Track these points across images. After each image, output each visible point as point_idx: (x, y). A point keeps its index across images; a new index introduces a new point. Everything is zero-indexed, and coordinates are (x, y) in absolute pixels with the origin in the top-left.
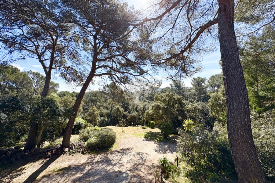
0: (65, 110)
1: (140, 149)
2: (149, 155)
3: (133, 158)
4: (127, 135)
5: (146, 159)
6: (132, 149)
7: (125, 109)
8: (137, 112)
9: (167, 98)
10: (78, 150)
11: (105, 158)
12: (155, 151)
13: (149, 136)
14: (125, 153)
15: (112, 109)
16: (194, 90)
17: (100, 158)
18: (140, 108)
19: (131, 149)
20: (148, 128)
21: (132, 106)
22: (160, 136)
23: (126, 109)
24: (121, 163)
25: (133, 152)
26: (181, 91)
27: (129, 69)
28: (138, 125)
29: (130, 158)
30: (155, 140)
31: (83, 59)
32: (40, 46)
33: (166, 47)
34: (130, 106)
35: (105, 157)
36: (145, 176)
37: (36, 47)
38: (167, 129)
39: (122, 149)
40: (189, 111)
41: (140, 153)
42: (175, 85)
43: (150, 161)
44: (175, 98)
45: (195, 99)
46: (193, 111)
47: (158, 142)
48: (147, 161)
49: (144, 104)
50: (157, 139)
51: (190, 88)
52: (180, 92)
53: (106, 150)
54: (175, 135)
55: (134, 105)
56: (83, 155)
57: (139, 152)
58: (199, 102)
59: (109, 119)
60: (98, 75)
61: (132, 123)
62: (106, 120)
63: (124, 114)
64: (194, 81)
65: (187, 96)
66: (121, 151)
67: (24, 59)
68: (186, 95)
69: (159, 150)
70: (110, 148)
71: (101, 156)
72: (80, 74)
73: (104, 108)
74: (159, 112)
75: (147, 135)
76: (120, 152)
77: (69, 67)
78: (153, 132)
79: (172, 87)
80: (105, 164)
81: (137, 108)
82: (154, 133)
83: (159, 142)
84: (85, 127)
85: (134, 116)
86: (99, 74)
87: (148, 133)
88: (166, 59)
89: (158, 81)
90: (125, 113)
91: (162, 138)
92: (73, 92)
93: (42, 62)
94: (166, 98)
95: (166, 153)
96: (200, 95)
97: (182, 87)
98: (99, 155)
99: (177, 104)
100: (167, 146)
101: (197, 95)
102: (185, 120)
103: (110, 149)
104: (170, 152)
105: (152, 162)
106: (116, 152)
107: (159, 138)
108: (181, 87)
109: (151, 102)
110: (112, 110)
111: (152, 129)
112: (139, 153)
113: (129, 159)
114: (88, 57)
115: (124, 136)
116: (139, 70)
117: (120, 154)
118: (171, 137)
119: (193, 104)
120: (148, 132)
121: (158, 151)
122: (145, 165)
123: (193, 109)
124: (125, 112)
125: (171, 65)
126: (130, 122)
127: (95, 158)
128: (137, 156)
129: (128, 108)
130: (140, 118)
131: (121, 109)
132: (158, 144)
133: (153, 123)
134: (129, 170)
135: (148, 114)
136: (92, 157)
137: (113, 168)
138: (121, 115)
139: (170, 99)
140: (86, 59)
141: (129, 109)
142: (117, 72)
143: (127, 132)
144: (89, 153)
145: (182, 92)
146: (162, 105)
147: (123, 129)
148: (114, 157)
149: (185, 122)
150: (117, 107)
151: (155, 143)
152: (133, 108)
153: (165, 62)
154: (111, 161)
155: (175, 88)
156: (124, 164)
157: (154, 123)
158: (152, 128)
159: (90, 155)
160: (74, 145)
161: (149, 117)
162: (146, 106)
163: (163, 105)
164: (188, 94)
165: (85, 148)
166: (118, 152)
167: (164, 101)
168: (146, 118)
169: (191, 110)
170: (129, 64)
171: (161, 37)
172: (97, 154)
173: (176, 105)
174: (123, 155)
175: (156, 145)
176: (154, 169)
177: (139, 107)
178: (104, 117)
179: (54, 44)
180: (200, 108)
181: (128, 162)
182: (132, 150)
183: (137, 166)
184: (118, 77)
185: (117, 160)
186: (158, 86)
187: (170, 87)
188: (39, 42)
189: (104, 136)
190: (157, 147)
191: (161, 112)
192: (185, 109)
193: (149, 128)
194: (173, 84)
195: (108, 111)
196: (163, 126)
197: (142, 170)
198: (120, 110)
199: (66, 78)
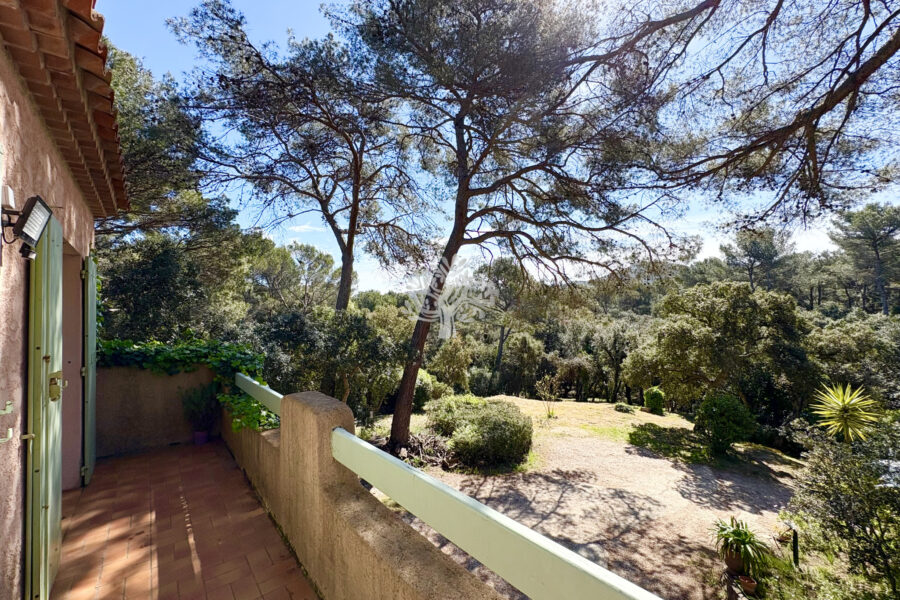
0: (397, 345)
1: (621, 478)
2: (657, 503)
3: (599, 503)
4: (567, 430)
5: (651, 517)
6: (592, 475)
7: (546, 343)
8: (590, 352)
9: (722, 305)
10: (433, 458)
11: (511, 491)
12: (680, 495)
13: (648, 438)
14: (571, 486)
15: (502, 341)
16: (845, 262)
17: (495, 489)
18: (602, 339)
19: (588, 476)
20: (637, 410)
21: (571, 333)
22: (693, 444)
23: (550, 340)
24: (564, 516)
25: (597, 487)
26: (779, 271)
27: (566, 210)
28: (596, 400)
29: (593, 505)
30: (675, 456)
31: (425, 197)
32: (321, 176)
33: (726, 107)
34: (564, 332)
35: (510, 488)
36: (660, 572)
37: (313, 179)
38: (724, 419)
39: (559, 472)
40: (826, 355)
41: (625, 495)
42: (745, 248)
43: (667, 527)
44: (759, 302)
45: (850, 302)
46: (850, 356)
47: (686, 463)
48: (656, 525)
49: (616, 325)
50: (682, 452)
51: (825, 254)
52: (773, 277)
53: (509, 467)
54: (760, 446)
55: (577, 331)
56: (446, 474)
57: (618, 488)
58: (879, 316)
59: (498, 374)
60: (472, 241)
61: (570, 390)
62: (489, 375)
63: (545, 360)
64: (847, 224)
65: (807, 290)
66: (556, 478)
67: (290, 216)
68: (804, 284)
69: (697, 495)
70: (519, 463)
71: (496, 484)
72: (415, 241)
73: (477, 339)
74: (684, 357)
75: (639, 436)
76: (554, 482)
77: (388, 224)
78: (662, 426)
79: (730, 255)
80: (514, 509)
81: (588, 340)
82: (665, 429)
83: (694, 463)
84: (437, 395)
85: (580, 368)
86: (475, 235)
87: (642, 428)
88: (725, 153)
89: (685, 241)
90: (550, 356)
91: (703, 452)
92: (387, 292)
93: (330, 219)
94: (713, 302)
95: (730, 509)
96: (881, 283)
97: (781, 256)
98: (490, 480)
99: (765, 324)
100: (728, 483)
101: (865, 286)
102: (826, 392)
103: (519, 468)
104: (747, 507)
105: (674, 529)
106: (540, 479)
107: (688, 450)
108: (776, 254)
109: (643, 317)
110: (505, 345)
111: (656, 417)
112: (621, 492)
113: (588, 506)
114: (436, 189)
115: (558, 430)
116: (604, 209)
117: (553, 487)
118: (742, 450)
119: (849, 325)
120: (643, 424)
121: (694, 497)
122: (651, 536)
123: (853, 345)
124: (547, 353)
125: (744, 176)
126: (564, 386)
127: (482, 488)
128: (613, 501)
129: (558, 339)
130: (604, 376)
131: (536, 344)
132: (687, 472)
133: (657, 395)
134: (597, 542)
135: (638, 362)
136: (473, 484)
137: (540, 525)
138: (536, 363)
139: (734, 306)
140: (430, 193)
141: (562, 344)
142: (528, 221)
143: (563, 419)
144: (463, 470)
145: (781, 277)
146: (701, 331)
147: (551, 407)
148: (537, 492)
149: (826, 398)
150: (520, 338)
151: (676, 466)
152: (575, 340)
153: (725, 165)
154: (531, 502)
155: (746, 260)
156: (576, 519)
157: (663, 394)
158: (655, 410)
159: (466, 478)
160: (421, 444)
161: (645, 373)
162: (624, 331)
163: (703, 329)
164: (814, 281)
165: (448, 453)
166: (547, 478)
167: (708, 315)
168: (635, 376)
169: (839, 351)
170: (569, 192)
171: (708, 77)
172: (485, 477)
173: (764, 328)
174: (564, 492)
175: (682, 474)
176: (689, 556)
177: (596, 335)
178: (479, 365)
179: (357, 164)
180: (886, 340)
181: (586, 516)
182: (592, 481)
183: (622, 533)
184: (532, 241)
185: (548, 502)
186: (681, 259)
187: (722, 257)
188: (320, 168)
189: (496, 426)
190: (685, 479)
191: (692, 355)
192: (807, 344)
193: (642, 410)
194: (734, 245)
195: (492, 349)
196: (706, 408)
197: (642, 550)
198: (532, 345)
199: (380, 254)
